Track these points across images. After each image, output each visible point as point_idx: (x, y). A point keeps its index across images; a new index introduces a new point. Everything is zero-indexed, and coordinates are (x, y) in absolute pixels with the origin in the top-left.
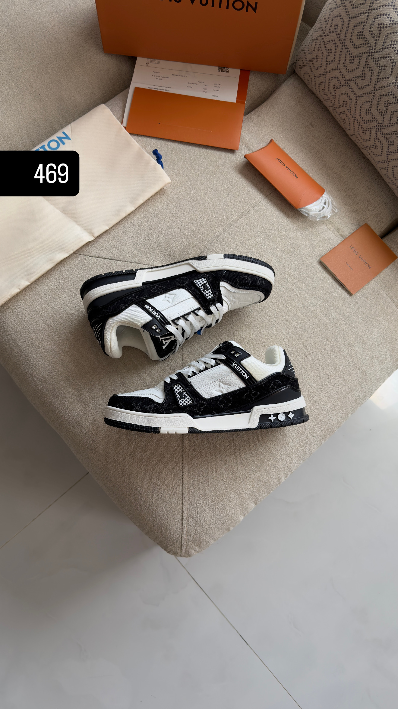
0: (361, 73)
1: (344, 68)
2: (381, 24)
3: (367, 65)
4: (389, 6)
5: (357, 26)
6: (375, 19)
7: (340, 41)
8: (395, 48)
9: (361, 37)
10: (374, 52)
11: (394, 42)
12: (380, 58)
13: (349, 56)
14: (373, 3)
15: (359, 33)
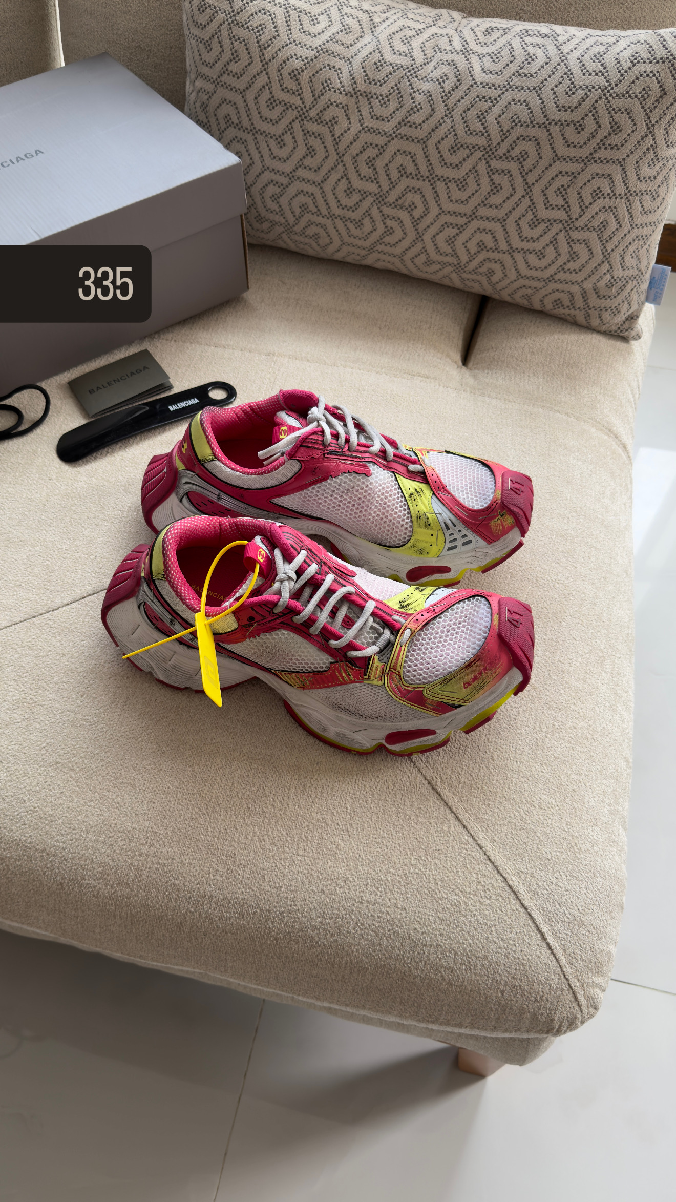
0: (305, 148)
1: (275, 160)
2: (293, 71)
3: (306, 133)
4: (287, 45)
5: (259, 96)
6: (279, 71)
7: (246, 131)
8: (333, 88)
9: (274, 104)
10: (307, 111)
11: (326, 82)
12: (320, 114)
13: (272, 140)
14: (263, 55)
15: (269, 102)
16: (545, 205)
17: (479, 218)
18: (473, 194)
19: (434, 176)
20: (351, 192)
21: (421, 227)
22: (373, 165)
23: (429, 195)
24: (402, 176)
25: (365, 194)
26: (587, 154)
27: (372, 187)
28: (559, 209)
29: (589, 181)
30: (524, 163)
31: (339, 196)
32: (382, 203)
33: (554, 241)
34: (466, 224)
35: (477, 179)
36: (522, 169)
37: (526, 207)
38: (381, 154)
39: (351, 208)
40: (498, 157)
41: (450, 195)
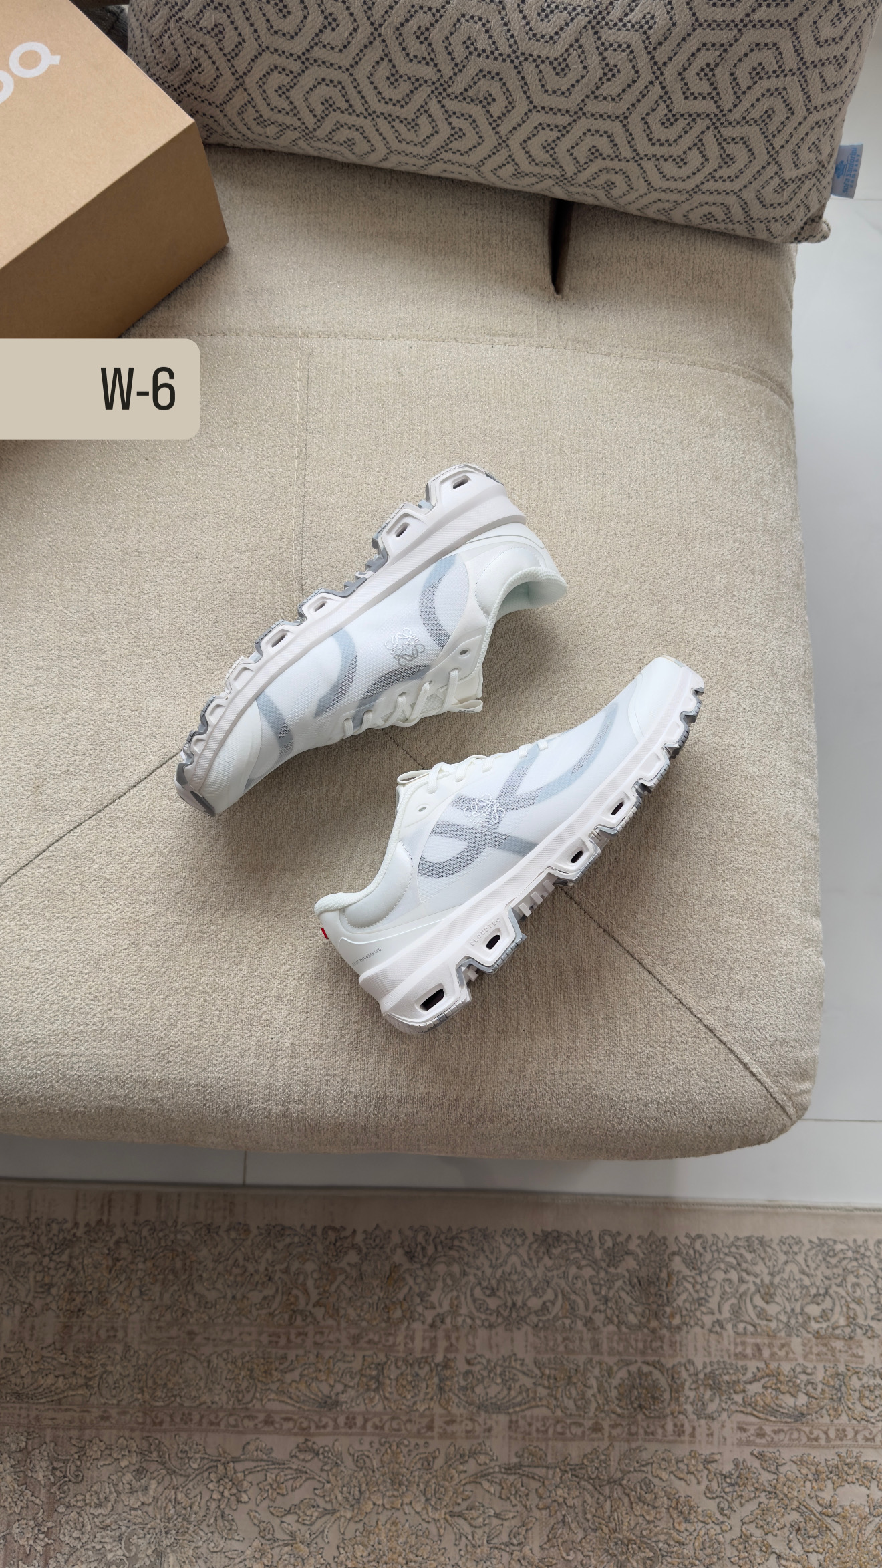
16: (684, 93)
17: (588, 115)
18: (578, 81)
19: (518, 54)
20: (397, 80)
21: (504, 129)
22: (426, 39)
23: (513, 83)
24: (471, 54)
25: (417, 83)
26: (742, 16)
27: (428, 72)
28: (704, 98)
29: (746, 55)
30: (650, 32)
31: (379, 86)
32: (444, 94)
33: (699, 144)
34: (569, 124)
35: (582, 58)
36: (647, 42)
37: (655, 97)
38: (437, 21)
39: (398, 101)
40: (611, 24)
41: (543, 82)
